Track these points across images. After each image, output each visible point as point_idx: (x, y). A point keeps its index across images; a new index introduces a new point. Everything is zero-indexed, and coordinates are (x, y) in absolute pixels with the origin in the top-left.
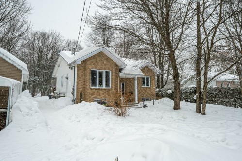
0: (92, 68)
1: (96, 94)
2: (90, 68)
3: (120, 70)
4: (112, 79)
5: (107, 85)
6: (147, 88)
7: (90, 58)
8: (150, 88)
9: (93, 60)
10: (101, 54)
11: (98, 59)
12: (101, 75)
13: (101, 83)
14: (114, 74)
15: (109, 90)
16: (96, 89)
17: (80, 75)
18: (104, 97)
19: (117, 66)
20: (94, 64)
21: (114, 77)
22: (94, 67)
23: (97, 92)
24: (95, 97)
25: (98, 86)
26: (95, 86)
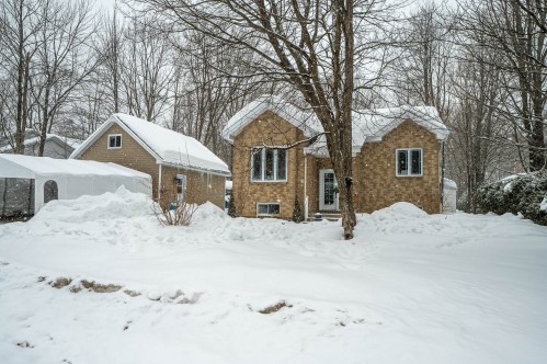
1: (258, 193)
2: (249, 143)
4: (288, 161)
6: (411, 178)
7: (250, 126)
8: (421, 178)
9: (255, 129)
11: (263, 126)
12: (269, 155)
14: (293, 152)
15: (282, 184)
18: (274, 198)
19: (298, 133)
20: (256, 137)
21: (293, 157)
22: (256, 142)
23: (262, 190)
24: (258, 200)
25: (265, 179)
26: (259, 178)
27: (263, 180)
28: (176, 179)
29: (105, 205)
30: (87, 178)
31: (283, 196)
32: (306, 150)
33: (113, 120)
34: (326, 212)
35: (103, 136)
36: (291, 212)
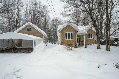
2: (65, 32)
3: (77, 32)
4: (73, 36)
5: (72, 38)
6: (91, 39)
8: (92, 39)
9: (66, 29)
10: (69, 26)
11: (68, 28)
13: (69, 38)
14: (74, 34)
16: (67, 40)
17: (62, 35)
18: (70, 43)
19: (75, 30)
21: (74, 35)
25: (68, 39)
26: (67, 39)
36: (74, 46)
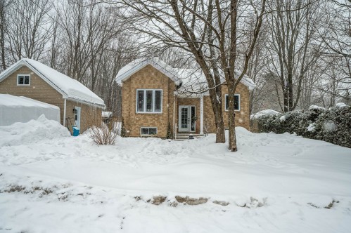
0: (138, 88)
1: (142, 121)
2: (135, 86)
4: (163, 100)
5: (158, 107)
8: (239, 113)
9: (139, 77)
10: (148, 68)
11: (145, 75)
12: (149, 95)
13: (149, 107)
14: (166, 94)
15: (159, 115)
16: (142, 115)
18: (153, 124)
19: (170, 81)
20: (140, 83)
21: (166, 97)
22: (140, 86)
23: (144, 118)
24: (142, 125)
25: (147, 111)
26: (142, 110)
27: (145, 112)
28: (74, 110)
29: (34, 130)
30: (16, 109)
31: (160, 122)
32: (175, 93)
33: (23, 64)
34: (183, 133)
35: (13, 75)
36: (165, 134)
